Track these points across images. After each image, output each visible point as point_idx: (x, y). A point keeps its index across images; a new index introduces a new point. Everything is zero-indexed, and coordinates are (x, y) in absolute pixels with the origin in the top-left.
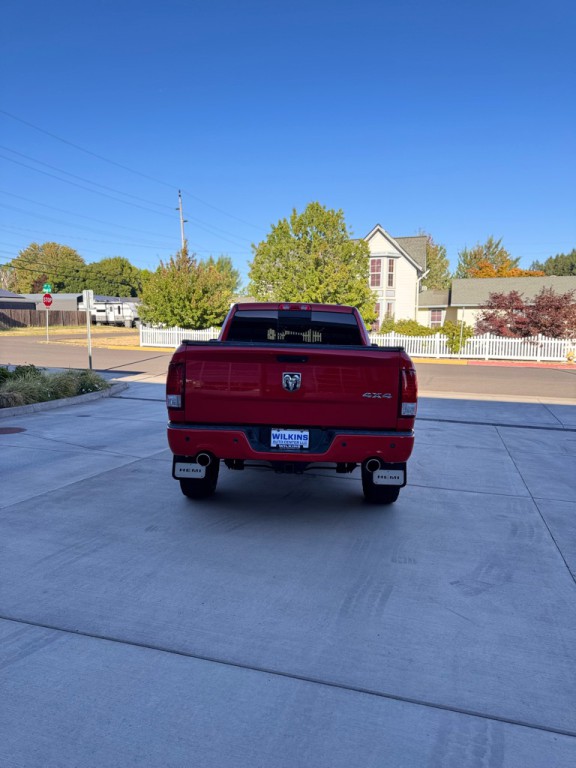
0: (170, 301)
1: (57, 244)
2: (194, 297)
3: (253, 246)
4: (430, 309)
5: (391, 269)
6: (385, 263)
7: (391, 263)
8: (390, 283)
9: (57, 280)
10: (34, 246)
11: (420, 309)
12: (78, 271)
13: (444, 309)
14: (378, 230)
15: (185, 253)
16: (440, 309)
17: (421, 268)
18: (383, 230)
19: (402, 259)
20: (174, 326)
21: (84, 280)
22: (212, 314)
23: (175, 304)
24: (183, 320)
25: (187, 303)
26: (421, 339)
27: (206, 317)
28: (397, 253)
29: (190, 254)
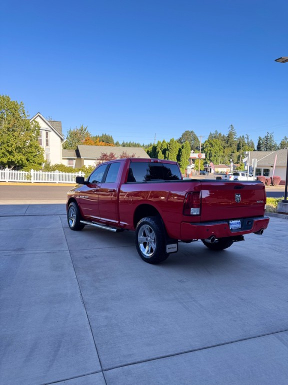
4: (67, 159)
5: (47, 137)
6: (44, 133)
7: (47, 133)
8: (47, 144)
11: (63, 159)
13: (74, 159)
14: (39, 116)
16: (73, 159)
17: (62, 138)
18: (42, 116)
19: (52, 132)
26: (72, 174)
28: (50, 129)
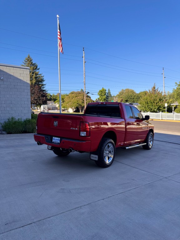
0: (148, 103)
1: (129, 89)
2: (156, 102)
3: (176, 83)
9: (126, 99)
10: (123, 90)
12: (132, 96)
15: (154, 88)
20: (148, 111)
21: (133, 99)
22: (162, 107)
23: (149, 105)
24: (152, 109)
25: (153, 104)
27: (160, 108)
29: (156, 88)
